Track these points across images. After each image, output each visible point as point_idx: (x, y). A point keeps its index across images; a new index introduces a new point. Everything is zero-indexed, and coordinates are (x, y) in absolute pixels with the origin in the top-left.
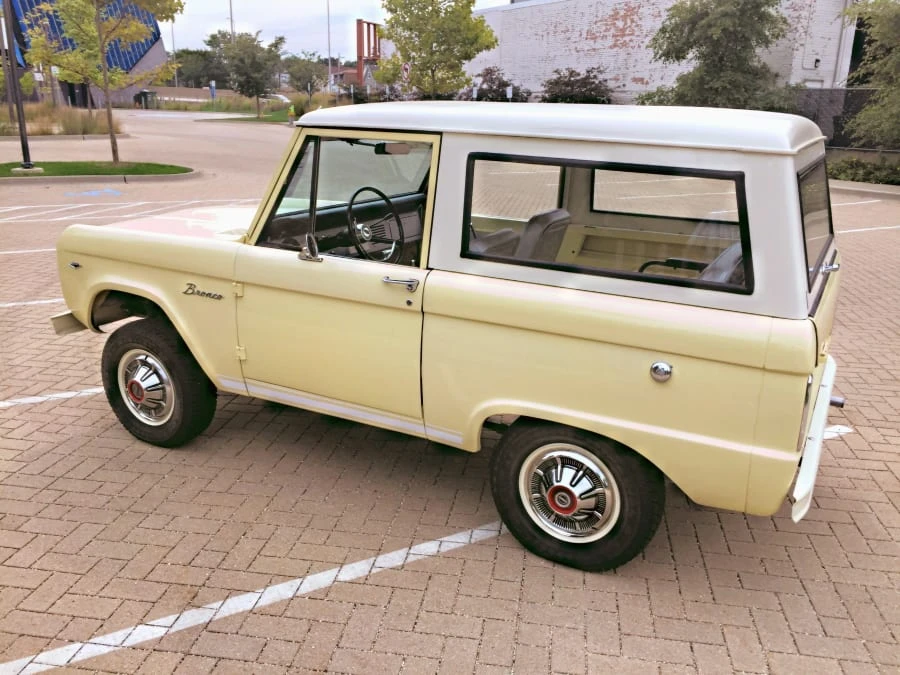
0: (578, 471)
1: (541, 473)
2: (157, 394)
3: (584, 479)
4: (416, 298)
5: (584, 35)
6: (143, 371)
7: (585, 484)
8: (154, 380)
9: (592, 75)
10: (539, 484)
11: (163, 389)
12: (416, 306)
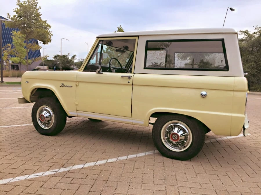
0: (179, 129)
1: (168, 130)
2: (49, 119)
3: (181, 131)
4: (131, 81)
5: (159, 54)
6: (45, 112)
7: (181, 132)
8: (48, 114)
9: (161, 64)
10: (167, 134)
11: (51, 117)
12: (131, 83)
